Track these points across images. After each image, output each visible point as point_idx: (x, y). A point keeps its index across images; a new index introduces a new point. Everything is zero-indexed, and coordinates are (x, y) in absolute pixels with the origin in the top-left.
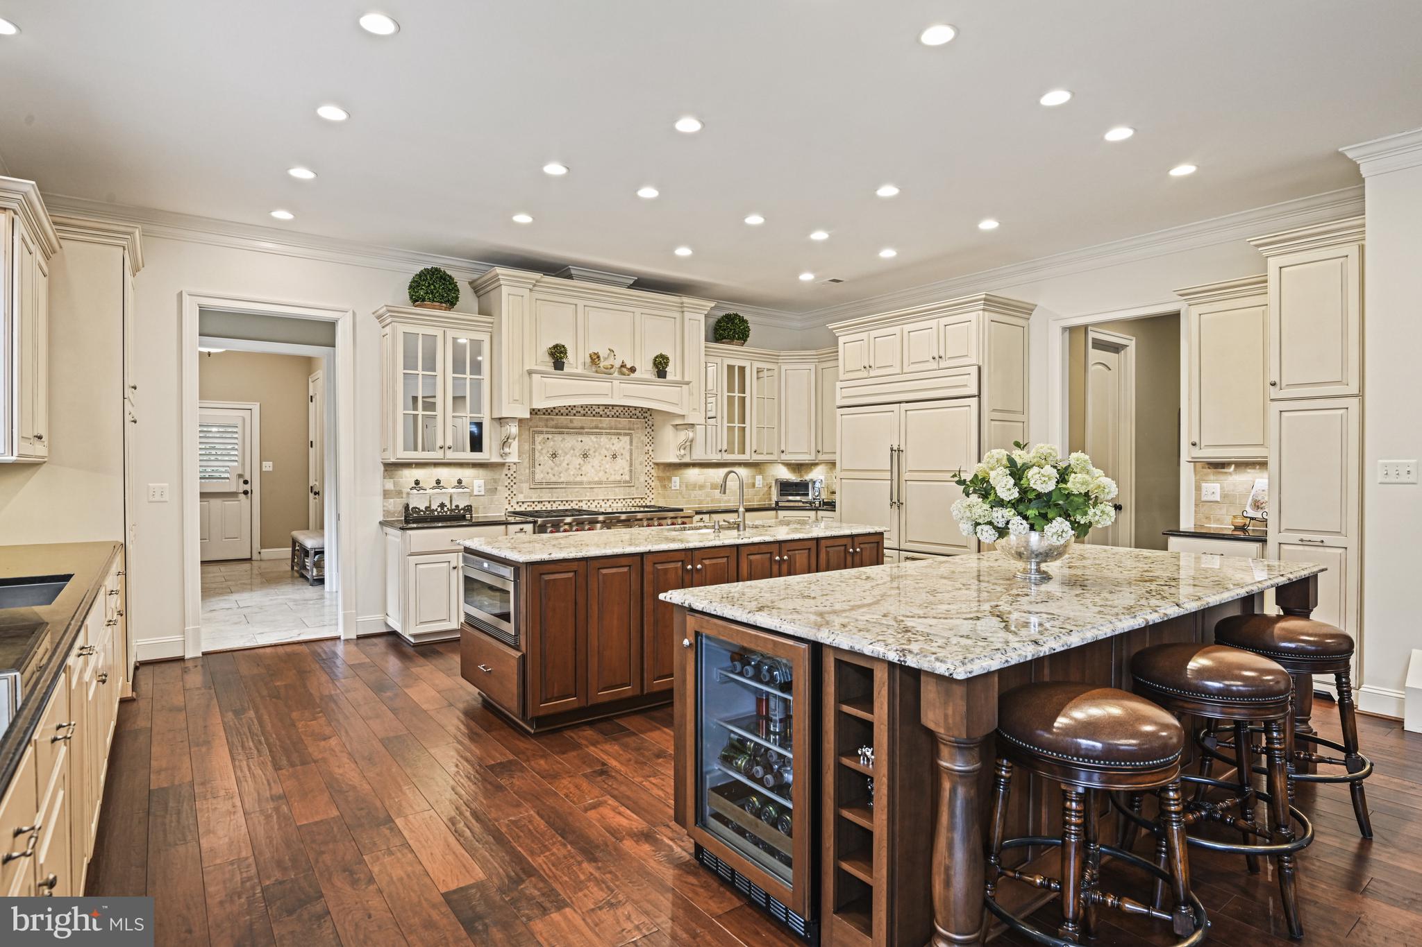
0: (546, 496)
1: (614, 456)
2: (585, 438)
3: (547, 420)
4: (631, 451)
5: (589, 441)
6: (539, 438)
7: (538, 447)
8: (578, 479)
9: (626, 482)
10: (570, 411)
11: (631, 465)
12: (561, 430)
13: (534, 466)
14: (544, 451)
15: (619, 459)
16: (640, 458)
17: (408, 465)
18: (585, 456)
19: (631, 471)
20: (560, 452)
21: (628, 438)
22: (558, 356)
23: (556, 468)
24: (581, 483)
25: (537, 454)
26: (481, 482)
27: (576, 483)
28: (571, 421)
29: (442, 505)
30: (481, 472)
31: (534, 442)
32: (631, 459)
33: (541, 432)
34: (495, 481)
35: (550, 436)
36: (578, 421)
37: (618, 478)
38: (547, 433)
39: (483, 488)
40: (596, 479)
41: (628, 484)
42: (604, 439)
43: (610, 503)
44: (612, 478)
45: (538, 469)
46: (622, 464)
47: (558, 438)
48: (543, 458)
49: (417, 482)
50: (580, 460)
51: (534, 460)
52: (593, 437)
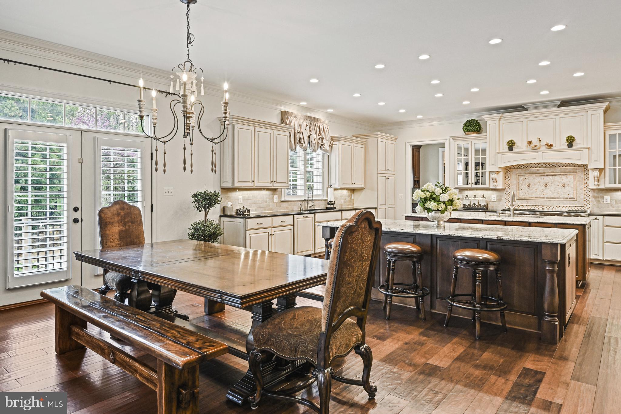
0: (525, 203)
1: (564, 186)
2: (546, 178)
3: (525, 170)
4: (574, 183)
5: (548, 179)
6: (521, 178)
7: (521, 182)
8: (542, 196)
9: (571, 198)
10: (538, 165)
11: (574, 190)
12: (532, 175)
13: (518, 190)
14: (524, 184)
15: (567, 188)
16: (580, 186)
17: (467, 189)
18: (546, 185)
19: (574, 193)
20: (532, 184)
21: (573, 176)
22: (511, 145)
23: (530, 191)
24: (544, 198)
25: (520, 185)
26: (495, 196)
27: (540, 198)
28: (538, 170)
29: (474, 204)
30: (495, 192)
31: (518, 180)
32: (574, 187)
33: (522, 176)
34: (501, 196)
35: (527, 177)
36: (542, 170)
37: (566, 196)
38: (525, 176)
39: (495, 199)
40: (552, 196)
41: (573, 199)
42: (557, 178)
43: (561, 208)
44: (562, 196)
45: (521, 191)
46: (569, 190)
47: (531, 178)
48: (524, 187)
49: (467, 196)
50: (543, 188)
51: (519, 187)
52: (550, 177)
